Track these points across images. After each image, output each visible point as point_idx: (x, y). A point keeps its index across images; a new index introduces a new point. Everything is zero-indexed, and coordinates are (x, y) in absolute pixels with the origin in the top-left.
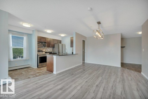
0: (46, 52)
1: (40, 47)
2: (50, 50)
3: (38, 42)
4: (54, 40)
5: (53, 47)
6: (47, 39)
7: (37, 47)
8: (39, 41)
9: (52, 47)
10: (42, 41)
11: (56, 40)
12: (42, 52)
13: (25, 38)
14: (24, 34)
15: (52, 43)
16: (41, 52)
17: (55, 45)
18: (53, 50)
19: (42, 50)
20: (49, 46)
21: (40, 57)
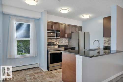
0: (59, 46)
1: (51, 37)
2: (65, 42)
3: (48, 30)
4: (70, 26)
5: (70, 37)
6: (60, 25)
7: (47, 37)
8: (50, 29)
9: (67, 38)
10: (54, 29)
11: (73, 26)
12: (54, 45)
13: (32, 25)
14: (31, 19)
15: (68, 32)
16: (52, 46)
17: (73, 33)
18: (69, 42)
19: (53, 43)
20: (63, 37)
21: (51, 54)
